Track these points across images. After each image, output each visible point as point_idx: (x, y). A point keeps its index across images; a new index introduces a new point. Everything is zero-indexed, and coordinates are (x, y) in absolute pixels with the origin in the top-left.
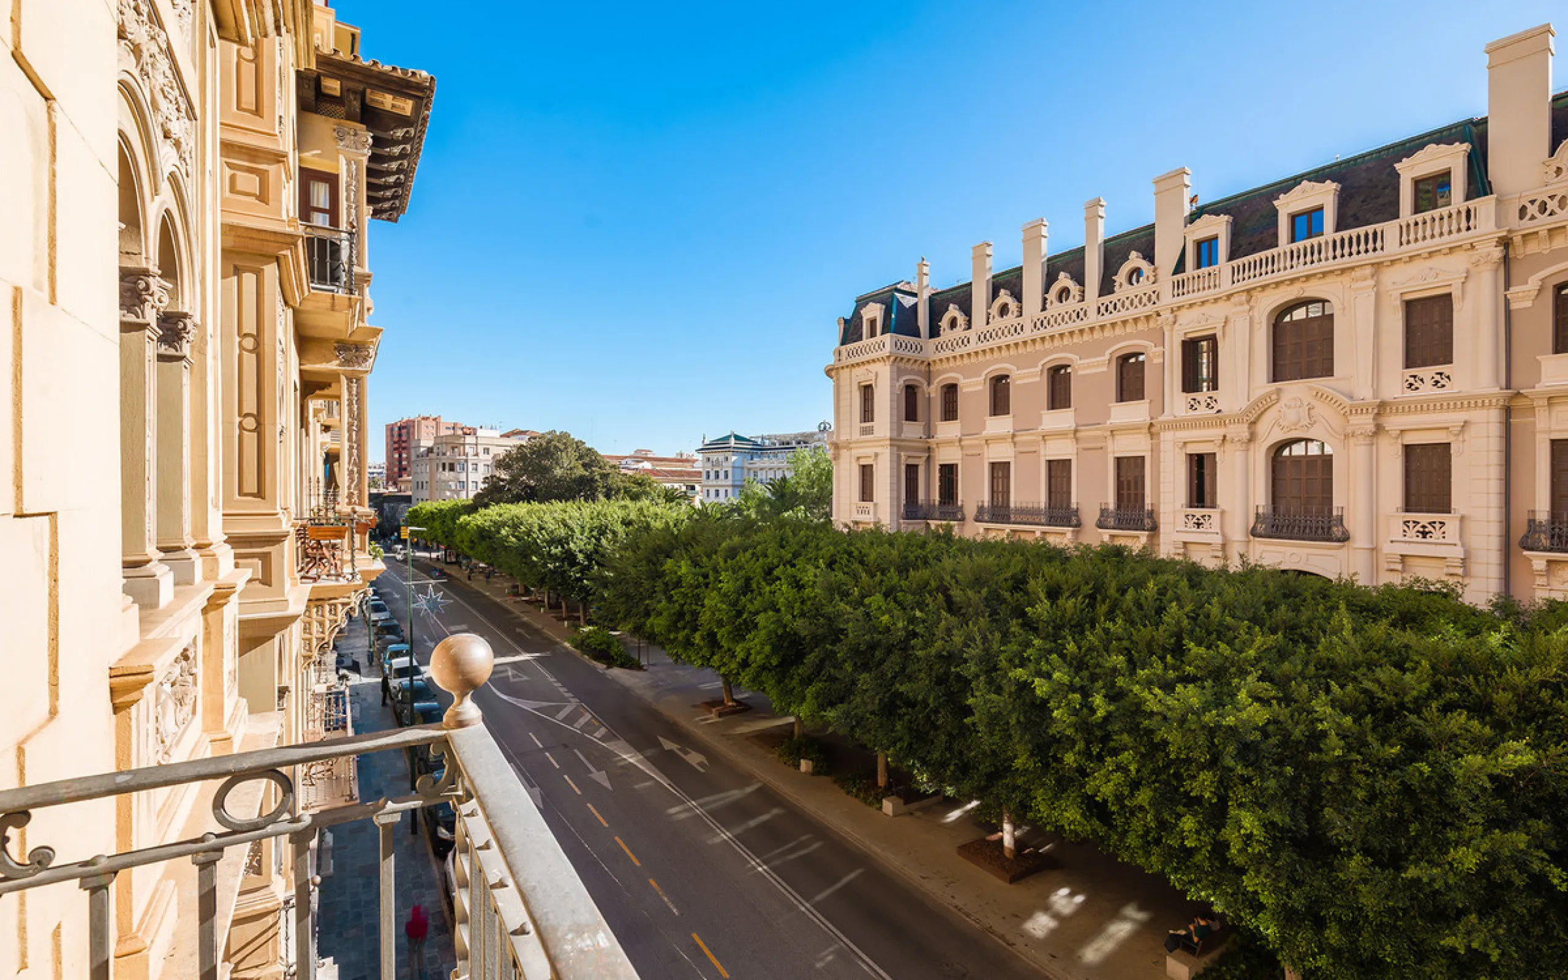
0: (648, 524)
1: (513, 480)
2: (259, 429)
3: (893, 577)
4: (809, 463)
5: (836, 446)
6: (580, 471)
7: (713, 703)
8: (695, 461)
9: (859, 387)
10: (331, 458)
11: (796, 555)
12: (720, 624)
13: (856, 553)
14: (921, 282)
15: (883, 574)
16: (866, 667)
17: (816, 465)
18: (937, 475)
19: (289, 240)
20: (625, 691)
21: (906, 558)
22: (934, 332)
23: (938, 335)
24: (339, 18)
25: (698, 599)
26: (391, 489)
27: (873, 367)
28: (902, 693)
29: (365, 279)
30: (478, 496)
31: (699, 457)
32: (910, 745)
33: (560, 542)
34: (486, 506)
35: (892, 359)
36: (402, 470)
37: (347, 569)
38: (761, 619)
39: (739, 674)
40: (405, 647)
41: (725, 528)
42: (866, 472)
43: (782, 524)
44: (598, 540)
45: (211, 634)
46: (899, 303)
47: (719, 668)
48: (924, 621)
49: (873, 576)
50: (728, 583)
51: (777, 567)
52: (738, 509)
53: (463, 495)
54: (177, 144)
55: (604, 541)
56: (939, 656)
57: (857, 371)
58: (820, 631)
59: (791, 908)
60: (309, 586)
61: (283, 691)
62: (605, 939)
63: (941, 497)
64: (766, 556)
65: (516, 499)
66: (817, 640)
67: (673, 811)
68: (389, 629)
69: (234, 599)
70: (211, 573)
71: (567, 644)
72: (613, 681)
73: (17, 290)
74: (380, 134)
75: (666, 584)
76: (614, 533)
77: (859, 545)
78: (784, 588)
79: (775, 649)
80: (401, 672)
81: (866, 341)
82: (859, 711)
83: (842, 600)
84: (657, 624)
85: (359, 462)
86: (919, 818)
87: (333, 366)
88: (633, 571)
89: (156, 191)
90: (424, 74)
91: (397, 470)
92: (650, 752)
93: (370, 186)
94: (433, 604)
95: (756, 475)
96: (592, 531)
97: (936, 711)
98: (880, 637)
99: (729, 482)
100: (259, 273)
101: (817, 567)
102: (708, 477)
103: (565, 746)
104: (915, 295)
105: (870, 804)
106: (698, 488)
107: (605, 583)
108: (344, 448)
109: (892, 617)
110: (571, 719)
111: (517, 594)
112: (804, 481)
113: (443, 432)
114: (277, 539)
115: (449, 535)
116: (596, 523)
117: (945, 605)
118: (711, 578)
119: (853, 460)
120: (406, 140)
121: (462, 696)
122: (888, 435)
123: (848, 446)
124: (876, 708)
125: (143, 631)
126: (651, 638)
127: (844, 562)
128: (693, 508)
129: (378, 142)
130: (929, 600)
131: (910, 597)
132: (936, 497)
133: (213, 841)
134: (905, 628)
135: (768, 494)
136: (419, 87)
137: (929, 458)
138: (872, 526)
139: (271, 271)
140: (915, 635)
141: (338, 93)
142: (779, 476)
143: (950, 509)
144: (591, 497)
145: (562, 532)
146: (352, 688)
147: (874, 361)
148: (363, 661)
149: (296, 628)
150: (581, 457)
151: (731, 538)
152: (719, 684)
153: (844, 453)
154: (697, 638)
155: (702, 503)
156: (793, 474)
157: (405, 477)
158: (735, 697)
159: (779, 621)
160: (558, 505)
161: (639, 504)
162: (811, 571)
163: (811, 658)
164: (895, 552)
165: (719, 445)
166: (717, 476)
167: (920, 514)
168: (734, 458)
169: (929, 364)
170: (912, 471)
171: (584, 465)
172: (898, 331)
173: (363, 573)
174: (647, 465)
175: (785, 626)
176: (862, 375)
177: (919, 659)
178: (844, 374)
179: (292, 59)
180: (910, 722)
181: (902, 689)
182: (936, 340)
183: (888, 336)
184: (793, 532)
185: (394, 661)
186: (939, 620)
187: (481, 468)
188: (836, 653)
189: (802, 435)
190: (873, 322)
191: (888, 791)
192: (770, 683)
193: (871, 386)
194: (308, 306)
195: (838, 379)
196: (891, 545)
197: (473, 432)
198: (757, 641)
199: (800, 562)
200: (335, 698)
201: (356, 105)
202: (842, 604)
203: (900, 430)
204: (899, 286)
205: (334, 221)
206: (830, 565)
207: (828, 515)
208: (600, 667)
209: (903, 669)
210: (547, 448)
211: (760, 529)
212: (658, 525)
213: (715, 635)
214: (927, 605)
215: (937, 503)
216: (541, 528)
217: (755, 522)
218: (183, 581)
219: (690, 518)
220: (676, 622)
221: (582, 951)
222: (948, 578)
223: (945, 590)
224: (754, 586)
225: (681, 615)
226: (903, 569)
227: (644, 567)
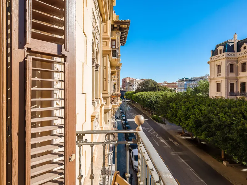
0: (167, 96)
1: (142, 88)
2: (106, 81)
3: (226, 109)
4: (203, 83)
5: (210, 79)
6: (154, 86)
7: (180, 133)
8: (176, 84)
9: (217, 65)
10: (115, 85)
11: (200, 103)
12: (182, 117)
13: (216, 103)
14: (235, 39)
15: (223, 108)
16: (219, 130)
17: (205, 83)
18: (240, 85)
19: (110, 51)
20: (162, 128)
21: (230, 105)
22: (239, 50)
23: (240, 51)
24: (116, 15)
25: (177, 111)
26: (123, 90)
27: (220, 61)
28: (229, 137)
29: (120, 55)
30: (136, 91)
31: (177, 83)
32: (232, 150)
33: (150, 99)
34: (137, 92)
35: (226, 58)
36: (124, 86)
37: (117, 102)
38: (191, 116)
39: (186, 127)
40: (125, 116)
41: (183, 97)
42: (219, 85)
43: (197, 97)
44: (157, 99)
45: (101, 111)
46: (228, 45)
47: (182, 126)
48: (236, 121)
49: (220, 109)
50: (184, 108)
51: (195, 106)
52: (186, 93)
53: (133, 90)
54: (98, 39)
55: (158, 99)
56: (241, 129)
57: (216, 62)
58: (206, 120)
59: (198, 180)
60: (112, 105)
61: (108, 121)
62: (171, 176)
63: (241, 90)
64: (193, 103)
65: (142, 91)
66: (205, 122)
67: (172, 153)
68: (122, 113)
69: (103, 106)
70: (101, 102)
71: (151, 118)
72: (159, 126)
73: (83, 63)
74: (122, 32)
75: (170, 108)
76: (160, 98)
77: (217, 101)
78: (197, 110)
79: (195, 123)
80: (124, 120)
81: (219, 55)
82: (217, 139)
83: (212, 114)
84: (169, 115)
85: (119, 85)
86: (233, 168)
87: (115, 70)
88: (163, 105)
89: (96, 47)
90: (129, 20)
91: (123, 86)
92: (167, 140)
93: (121, 40)
94: (129, 109)
95: (190, 86)
96: (155, 97)
97: (240, 143)
98: (223, 123)
99: (184, 88)
100: (106, 57)
101: (205, 106)
102: (179, 86)
103: (151, 137)
104: (233, 42)
105: (219, 161)
106: (177, 89)
107: (158, 107)
108: (117, 83)
109: (226, 119)
110: (152, 132)
111: (142, 108)
112: (202, 87)
113: (131, 80)
114: (108, 97)
115: (131, 97)
116: (156, 96)
117: (242, 117)
118: (180, 107)
119: (215, 82)
120: (126, 32)
121: (139, 126)
122: (225, 76)
123: (213, 79)
124: (221, 139)
125: (94, 110)
126: (167, 118)
127: (212, 105)
128: (176, 93)
129: (122, 33)
130: (237, 115)
131: (231, 114)
132: (239, 90)
133: (105, 143)
134: (230, 122)
135: (193, 90)
136: (128, 22)
137: (237, 81)
138: (220, 97)
139: (108, 56)
140: (233, 124)
141: (116, 27)
142: (196, 86)
143: (244, 93)
144: (155, 91)
145: (150, 97)
146: (117, 122)
147: (221, 59)
148: (118, 117)
149: (110, 111)
150: (154, 83)
151: (184, 99)
152: (182, 129)
153: (213, 81)
154: (177, 119)
155: (178, 92)
156: (199, 86)
157: (125, 88)
158: (185, 132)
159: (196, 117)
160: (149, 92)
161: (164, 92)
162: (204, 107)
163: (204, 126)
164: (227, 104)
165: (182, 80)
166: (181, 86)
167: (234, 95)
168: (185, 83)
169: (237, 58)
170: (232, 85)
171: (154, 85)
172: (228, 51)
173: (119, 103)
174: (166, 85)
175: (197, 118)
176: (218, 63)
177: (234, 130)
178: (213, 63)
179: (110, 23)
180: (232, 144)
181: (229, 136)
182: (240, 52)
183: (225, 54)
184: (199, 98)
185: (123, 118)
186: (241, 120)
187: (136, 86)
188: (210, 126)
189: (201, 77)
190: (220, 50)
191: (225, 159)
192: (193, 130)
193: (220, 65)
194: (112, 61)
195: (211, 64)
196: (226, 102)
197: (135, 80)
198: (190, 121)
199: (201, 105)
200: (115, 123)
201: (119, 28)
202: (212, 115)
203: (228, 75)
204: (228, 41)
205: (116, 47)
206: (209, 106)
207: (208, 95)
208: (157, 123)
209: (229, 131)
210: (148, 82)
211: (191, 97)
212: (168, 96)
213: (181, 119)
214: (237, 117)
215: (240, 92)
216: (146, 96)
217: (190, 96)
218: (98, 103)
219: (175, 95)
220: (172, 115)
221: (166, 177)
222: (243, 111)
223: (243, 114)
224: (190, 109)
225: (173, 114)
226: (230, 107)
227: (165, 104)
